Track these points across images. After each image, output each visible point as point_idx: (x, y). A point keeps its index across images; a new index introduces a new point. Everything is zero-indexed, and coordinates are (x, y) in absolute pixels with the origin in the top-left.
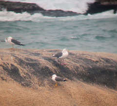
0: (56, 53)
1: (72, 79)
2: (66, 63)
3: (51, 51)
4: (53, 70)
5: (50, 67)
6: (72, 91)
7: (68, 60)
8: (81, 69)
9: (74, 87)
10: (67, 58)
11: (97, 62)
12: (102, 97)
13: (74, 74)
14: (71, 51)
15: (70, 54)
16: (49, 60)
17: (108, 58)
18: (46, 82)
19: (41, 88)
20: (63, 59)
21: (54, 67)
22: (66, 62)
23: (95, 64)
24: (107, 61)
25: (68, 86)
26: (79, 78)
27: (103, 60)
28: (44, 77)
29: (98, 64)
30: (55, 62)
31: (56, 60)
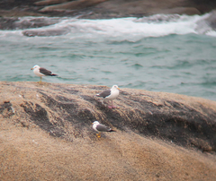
0: (102, 91)
1: (122, 130)
2: (115, 106)
3: (94, 88)
4: (96, 115)
5: (92, 111)
6: (122, 146)
7: (118, 102)
8: (136, 116)
9: (126, 140)
10: (117, 99)
11: (160, 106)
12: (166, 158)
13: (127, 123)
14: (123, 89)
15: (122, 93)
16: (91, 100)
17: (177, 101)
18: (85, 132)
19: (78, 140)
20: (111, 100)
21: (98, 112)
22: (116, 104)
23: (157, 109)
24: (175, 105)
25: (117, 139)
26: (133, 129)
27: (169, 104)
28: (83, 125)
29: (162, 110)
30: (99, 103)
31: (102, 101)
